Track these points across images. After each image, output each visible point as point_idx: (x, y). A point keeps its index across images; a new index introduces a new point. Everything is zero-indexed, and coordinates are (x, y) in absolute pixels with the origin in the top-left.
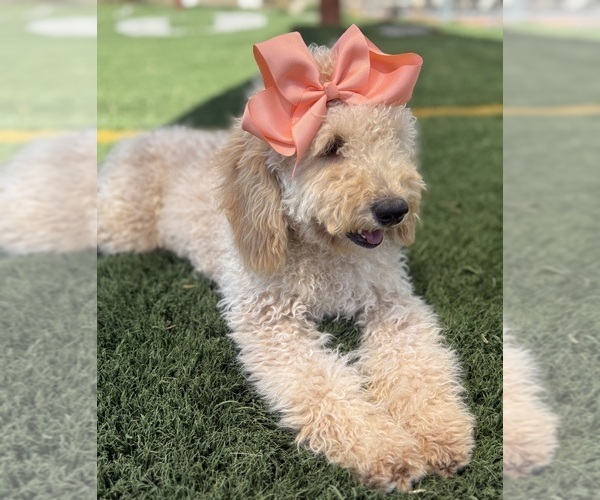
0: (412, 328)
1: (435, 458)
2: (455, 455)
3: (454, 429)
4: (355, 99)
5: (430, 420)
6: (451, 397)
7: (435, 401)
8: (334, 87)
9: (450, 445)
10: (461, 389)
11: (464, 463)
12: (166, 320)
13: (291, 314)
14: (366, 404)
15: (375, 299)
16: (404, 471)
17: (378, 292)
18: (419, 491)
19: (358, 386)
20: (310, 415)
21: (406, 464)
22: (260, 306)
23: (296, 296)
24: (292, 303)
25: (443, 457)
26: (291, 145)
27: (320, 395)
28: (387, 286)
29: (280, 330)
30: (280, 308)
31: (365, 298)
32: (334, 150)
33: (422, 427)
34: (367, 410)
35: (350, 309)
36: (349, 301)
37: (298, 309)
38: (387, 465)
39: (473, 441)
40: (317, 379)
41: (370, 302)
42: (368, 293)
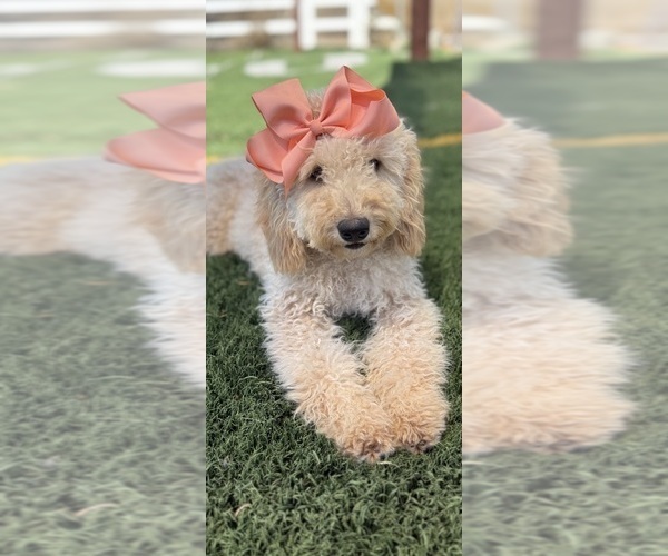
0: (415, 326)
1: (405, 437)
2: (423, 436)
3: (428, 413)
4: (339, 133)
5: (409, 404)
6: (431, 386)
7: (417, 388)
8: (317, 124)
9: (420, 427)
10: (444, 380)
11: (432, 444)
12: (221, 310)
13: (311, 311)
14: (357, 386)
15: (387, 301)
16: (374, 447)
17: (390, 296)
18: (385, 462)
19: (353, 371)
20: (309, 393)
21: (376, 441)
22: (286, 302)
23: (317, 295)
24: (313, 301)
25: (413, 436)
26: (280, 173)
27: (320, 377)
28: (397, 290)
29: (300, 323)
30: (302, 306)
31: (377, 300)
32: (315, 176)
33: (400, 409)
34: (358, 391)
35: (365, 309)
36: (364, 302)
37: (318, 307)
38: (359, 441)
39: (444, 425)
40: (317, 363)
41: (382, 304)
42: (379, 296)
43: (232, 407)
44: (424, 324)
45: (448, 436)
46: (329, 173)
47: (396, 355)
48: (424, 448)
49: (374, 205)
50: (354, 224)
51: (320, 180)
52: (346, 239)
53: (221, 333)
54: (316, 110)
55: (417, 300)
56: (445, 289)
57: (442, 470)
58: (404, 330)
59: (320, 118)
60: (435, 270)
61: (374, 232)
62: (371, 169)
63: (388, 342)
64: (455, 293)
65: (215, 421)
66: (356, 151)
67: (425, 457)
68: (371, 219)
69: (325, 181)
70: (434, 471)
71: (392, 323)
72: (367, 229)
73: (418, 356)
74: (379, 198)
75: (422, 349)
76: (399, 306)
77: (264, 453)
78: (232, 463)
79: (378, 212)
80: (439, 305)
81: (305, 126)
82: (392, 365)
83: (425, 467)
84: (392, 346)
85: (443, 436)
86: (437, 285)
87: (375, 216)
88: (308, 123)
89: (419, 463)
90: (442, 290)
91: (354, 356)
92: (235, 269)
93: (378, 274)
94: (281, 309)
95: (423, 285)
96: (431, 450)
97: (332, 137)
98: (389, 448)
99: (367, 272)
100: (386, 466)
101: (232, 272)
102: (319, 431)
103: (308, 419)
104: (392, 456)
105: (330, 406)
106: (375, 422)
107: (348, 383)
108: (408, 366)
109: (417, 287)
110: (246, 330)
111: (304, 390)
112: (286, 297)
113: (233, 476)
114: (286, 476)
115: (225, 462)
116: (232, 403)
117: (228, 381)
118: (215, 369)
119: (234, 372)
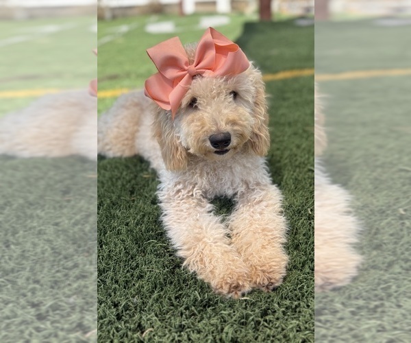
0: (264, 203)
1: (258, 280)
2: (271, 279)
3: (274, 263)
4: (208, 74)
5: (260, 258)
6: (276, 245)
7: (266, 246)
8: (192, 68)
9: (268, 273)
10: (284, 240)
12: (131, 194)
13: (192, 195)
14: (224, 245)
15: (244, 187)
16: (237, 287)
17: (247, 183)
18: (245, 298)
19: (222, 235)
20: (192, 251)
21: (238, 284)
22: (176, 189)
23: (196, 184)
24: (194, 187)
25: (263, 280)
26: (168, 103)
27: (199, 240)
28: (251, 180)
29: (186, 203)
30: (186, 191)
31: (237, 187)
32: (193, 104)
33: (255, 261)
34: (225, 249)
35: (230, 192)
36: (229, 188)
37: (197, 192)
38: (227, 283)
39: (285, 272)
40: (196, 231)
41: (241, 189)
42: (239, 184)
43: (140, 262)
44: (270, 202)
45: (288, 279)
46: (202, 102)
47: (251, 224)
48: (271, 287)
49: (234, 123)
50: (220, 137)
51: (196, 107)
52: (215, 147)
53: (132, 211)
54: (192, 59)
55: (265, 185)
56: (285, 178)
57: (284, 302)
58: (257, 207)
59: (194, 64)
60: (278, 165)
61: (234, 141)
62: (230, 98)
63: (246, 215)
64: (291, 180)
65: (128, 271)
66: (220, 86)
67: (272, 294)
68: (232, 133)
69: (200, 107)
70: (278, 304)
71: (248, 202)
72: (230, 140)
73: (267, 224)
74: (236, 118)
75: (269, 219)
76: (253, 190)
77: (162, 293)
78: (140, 301)
79: (236, 128)
80: (280, 189)
81: (184, 70)
82: (249, 231)
83: (273, 301)
84: (249, 217)
85: (285, 279)
86: (280, 175)
87: (235, 131)
88: (186, 68)
89: (268, 298)
90: (282, 178)
91: (222, 225)
92: (141, 166)
93: (238, 169)
94: (172, 194)
95: (270, 175)
96: (277, 289)
97: (203, 77)
98: (247, 288)
99: (231, 168)
100: (246, 300)
101: (138, 168)
102: (199, 277)
103: (192, 269)
104: (250, 293)
105: (206, 260)
106: (238, 270)
107: (218, 244)
108: (260, 231)
109: (265, 177)
110: (148, 208)
111: (189, 249)
112: (176, 185)
113: (141, 310)
114: (177, 309)
115: (135, 299)
116: (139, 259)
117: (136, 244)
118: (128, 236)
119: (140, 238)
